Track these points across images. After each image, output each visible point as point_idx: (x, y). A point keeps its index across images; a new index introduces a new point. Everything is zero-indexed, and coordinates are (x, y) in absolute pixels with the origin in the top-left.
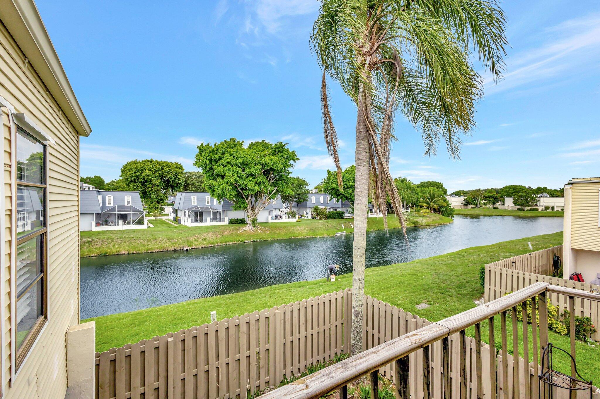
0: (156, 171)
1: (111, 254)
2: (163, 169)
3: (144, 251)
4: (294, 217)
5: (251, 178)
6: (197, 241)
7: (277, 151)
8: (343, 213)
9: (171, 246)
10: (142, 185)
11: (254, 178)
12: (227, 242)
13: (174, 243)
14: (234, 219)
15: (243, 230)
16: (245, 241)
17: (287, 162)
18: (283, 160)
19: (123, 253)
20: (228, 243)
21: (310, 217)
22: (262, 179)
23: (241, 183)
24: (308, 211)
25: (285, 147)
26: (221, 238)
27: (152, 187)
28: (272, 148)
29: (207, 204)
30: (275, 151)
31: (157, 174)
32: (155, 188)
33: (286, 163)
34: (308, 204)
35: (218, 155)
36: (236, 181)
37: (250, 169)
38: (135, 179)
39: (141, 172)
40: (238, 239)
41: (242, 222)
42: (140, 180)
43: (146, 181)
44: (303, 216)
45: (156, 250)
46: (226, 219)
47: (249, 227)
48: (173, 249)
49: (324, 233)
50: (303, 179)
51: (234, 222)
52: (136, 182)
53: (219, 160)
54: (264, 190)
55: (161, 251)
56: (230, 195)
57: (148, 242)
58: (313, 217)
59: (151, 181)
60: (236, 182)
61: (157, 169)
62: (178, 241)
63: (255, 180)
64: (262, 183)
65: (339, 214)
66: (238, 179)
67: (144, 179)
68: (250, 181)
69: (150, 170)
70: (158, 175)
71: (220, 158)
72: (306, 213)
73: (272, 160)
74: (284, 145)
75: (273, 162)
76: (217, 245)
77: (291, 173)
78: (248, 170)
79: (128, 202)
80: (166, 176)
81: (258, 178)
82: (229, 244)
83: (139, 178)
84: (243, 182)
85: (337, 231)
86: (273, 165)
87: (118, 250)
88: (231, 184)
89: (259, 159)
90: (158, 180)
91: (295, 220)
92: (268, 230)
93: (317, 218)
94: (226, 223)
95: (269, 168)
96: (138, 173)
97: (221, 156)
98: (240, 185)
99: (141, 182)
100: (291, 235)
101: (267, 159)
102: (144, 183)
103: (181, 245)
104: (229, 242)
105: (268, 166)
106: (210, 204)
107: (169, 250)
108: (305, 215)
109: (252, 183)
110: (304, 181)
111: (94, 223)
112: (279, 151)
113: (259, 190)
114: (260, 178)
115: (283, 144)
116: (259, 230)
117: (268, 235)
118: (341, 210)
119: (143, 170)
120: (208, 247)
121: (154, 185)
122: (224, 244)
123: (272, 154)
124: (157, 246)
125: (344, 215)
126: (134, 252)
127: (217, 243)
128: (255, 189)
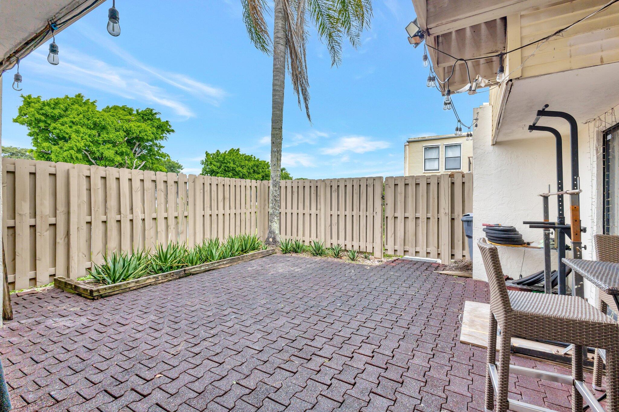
5: (109, 145)
7: (146, 118)
11: (113, 146)
17: (160, 133)
18: (154, 129)
22: (125, 149)
25: (156, 116)
28: (138, 114)
30: (143, 117)
33: (158, 134)
35: (57, 111)
37: (107, 133)
50: (176, 162)
54: (128, 162)
63: (116, 148)
64: (125, 154)
66: (90, 144)
68: (109, 149)
71: (61, 116)
73: (139, 127)
74: (156, 114)
75: (140, 129)
77: (164, 147)
78: (104, 135)
81: (120, 147)
84: (98, 149)
86: (140, 132)
88: (79, 150)
89: (120, 124)
95: (135, 135)
97: (62, 113)
101: (132, 124)
105: (133, 133)
109: (110, 151)
110: (178, 164)
112: (148, 119)
113: (121, 161)
114: (122, 147)
115: (154, 112)
123: (139, 121)
128: (116, 159)
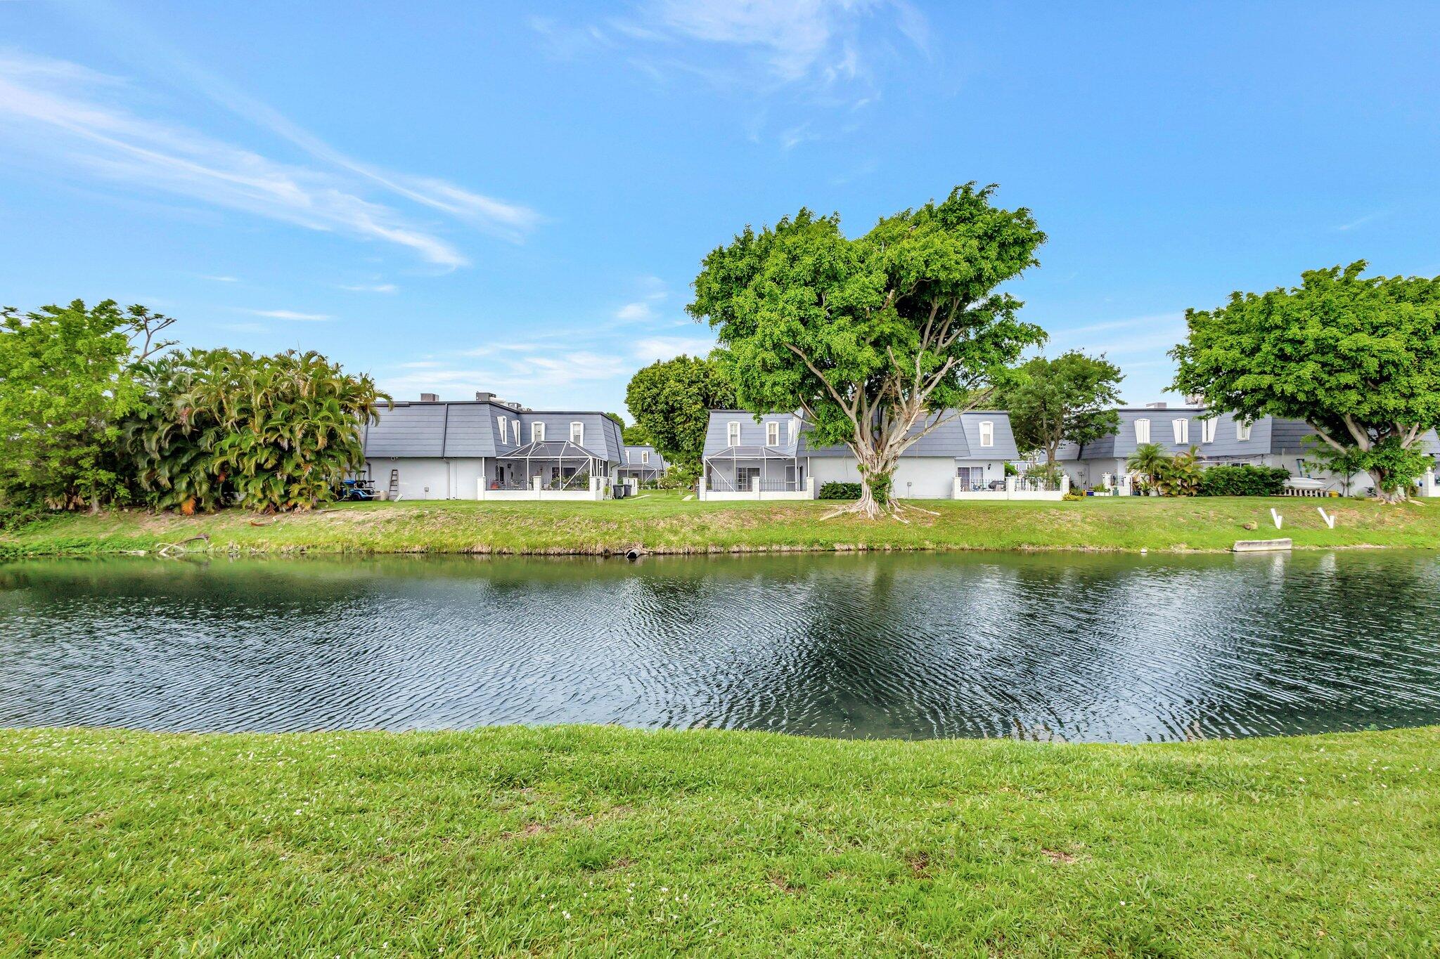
0: (692, 383)
1: (456, 550)
2: (706, 376)
3: (526, 550)
4: (1055, 484)
5: (845, 320)
6: (676, 533)
7: (952, 218)
8: (1284, 475)
9: (597, 542)
10: (666, 419)
11: (856, 320)
12: (772, 542)
13: (606, 534)
14: (834, 485)
15: (840, 512)
16: (837, 547)
19: (479, 549)
20: (775, 547)
21: (1125, 490)
22: (889, 324)
23: (809, 339)
24: (1121, 470)
26: (757, 530)
27: (685, 422)
29: (768, 445)
30: (944, 220)
31: (694, 389)
32: (691, 424)
34: (1120, 445)
35: (747, 260)
36: (792, 333)
37: (841, 289)
38: (649, 405)
39: (660, 386)
40: (809, 536)
41: (852, 492)
42: (660, 407)
43: (673, 409)
44: (1102, 489)
45: (557, 550)
46: (810, 482)
47: (867, 503)
48: (600, 549)
49: (1172, 537)
51: (833, 492)
52: (652, 412)
53: (750, 278)
55: (568, 554)
56: (775, 384)
57: (544, 524)
58: (1137, 491)
59: (681, 409)
60: (794, 336)
61: (694, 378)
62: (619, 527)
63: (863, 327)
65: (1262, 476)
66: (801, 328)
67: (667, 403)
68: (843, 331)
69: (680, 381)
70: (696, 391)
71: (754, 270)
72: (1114, 479)
74: (982, 195)
76: (736, 549)
77: (1021, 305)
79: (577, 437)
80: (716, 394)
81: (876, 322)
82: (779, 551)
83: (657, 402)
84: (817, 336)
85: (1242, 532)
87: (470, 540)
88: (776, 346)
90: (696, 403)
91: (1056, 496)
92: (934, 516)
93: (1153, 494)
94: (808, 494)
95: (914, 279)
96: (655, 391)
97: (756, 262)
98: (809, 351)
99: (662, 411)
100: (1023, 538)
102: (670, 412)
103: (625, 541)
104: (778, 543)
105: (912, 275)
106: (777, 444)
107: (590, 551)
108: (1107, 486)
109: (846, 334)
111: (481, 482)
112: (961, 219)
114: (881, 322)
115: (976, 192)
116: (898, 514)
117: (928, 531)
118: (1272, 464)
119: (664, 380)
120: (706, 553)
121: (689, 418)
122: (761, 548)
124: (559, 539)
125: (1286, 483)
126: (505, 550)
127: (738, 542)
128: (865, 361)
